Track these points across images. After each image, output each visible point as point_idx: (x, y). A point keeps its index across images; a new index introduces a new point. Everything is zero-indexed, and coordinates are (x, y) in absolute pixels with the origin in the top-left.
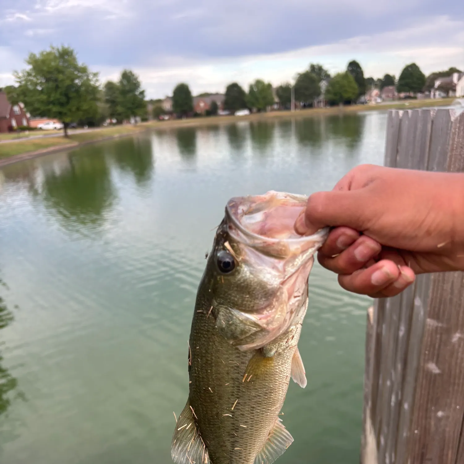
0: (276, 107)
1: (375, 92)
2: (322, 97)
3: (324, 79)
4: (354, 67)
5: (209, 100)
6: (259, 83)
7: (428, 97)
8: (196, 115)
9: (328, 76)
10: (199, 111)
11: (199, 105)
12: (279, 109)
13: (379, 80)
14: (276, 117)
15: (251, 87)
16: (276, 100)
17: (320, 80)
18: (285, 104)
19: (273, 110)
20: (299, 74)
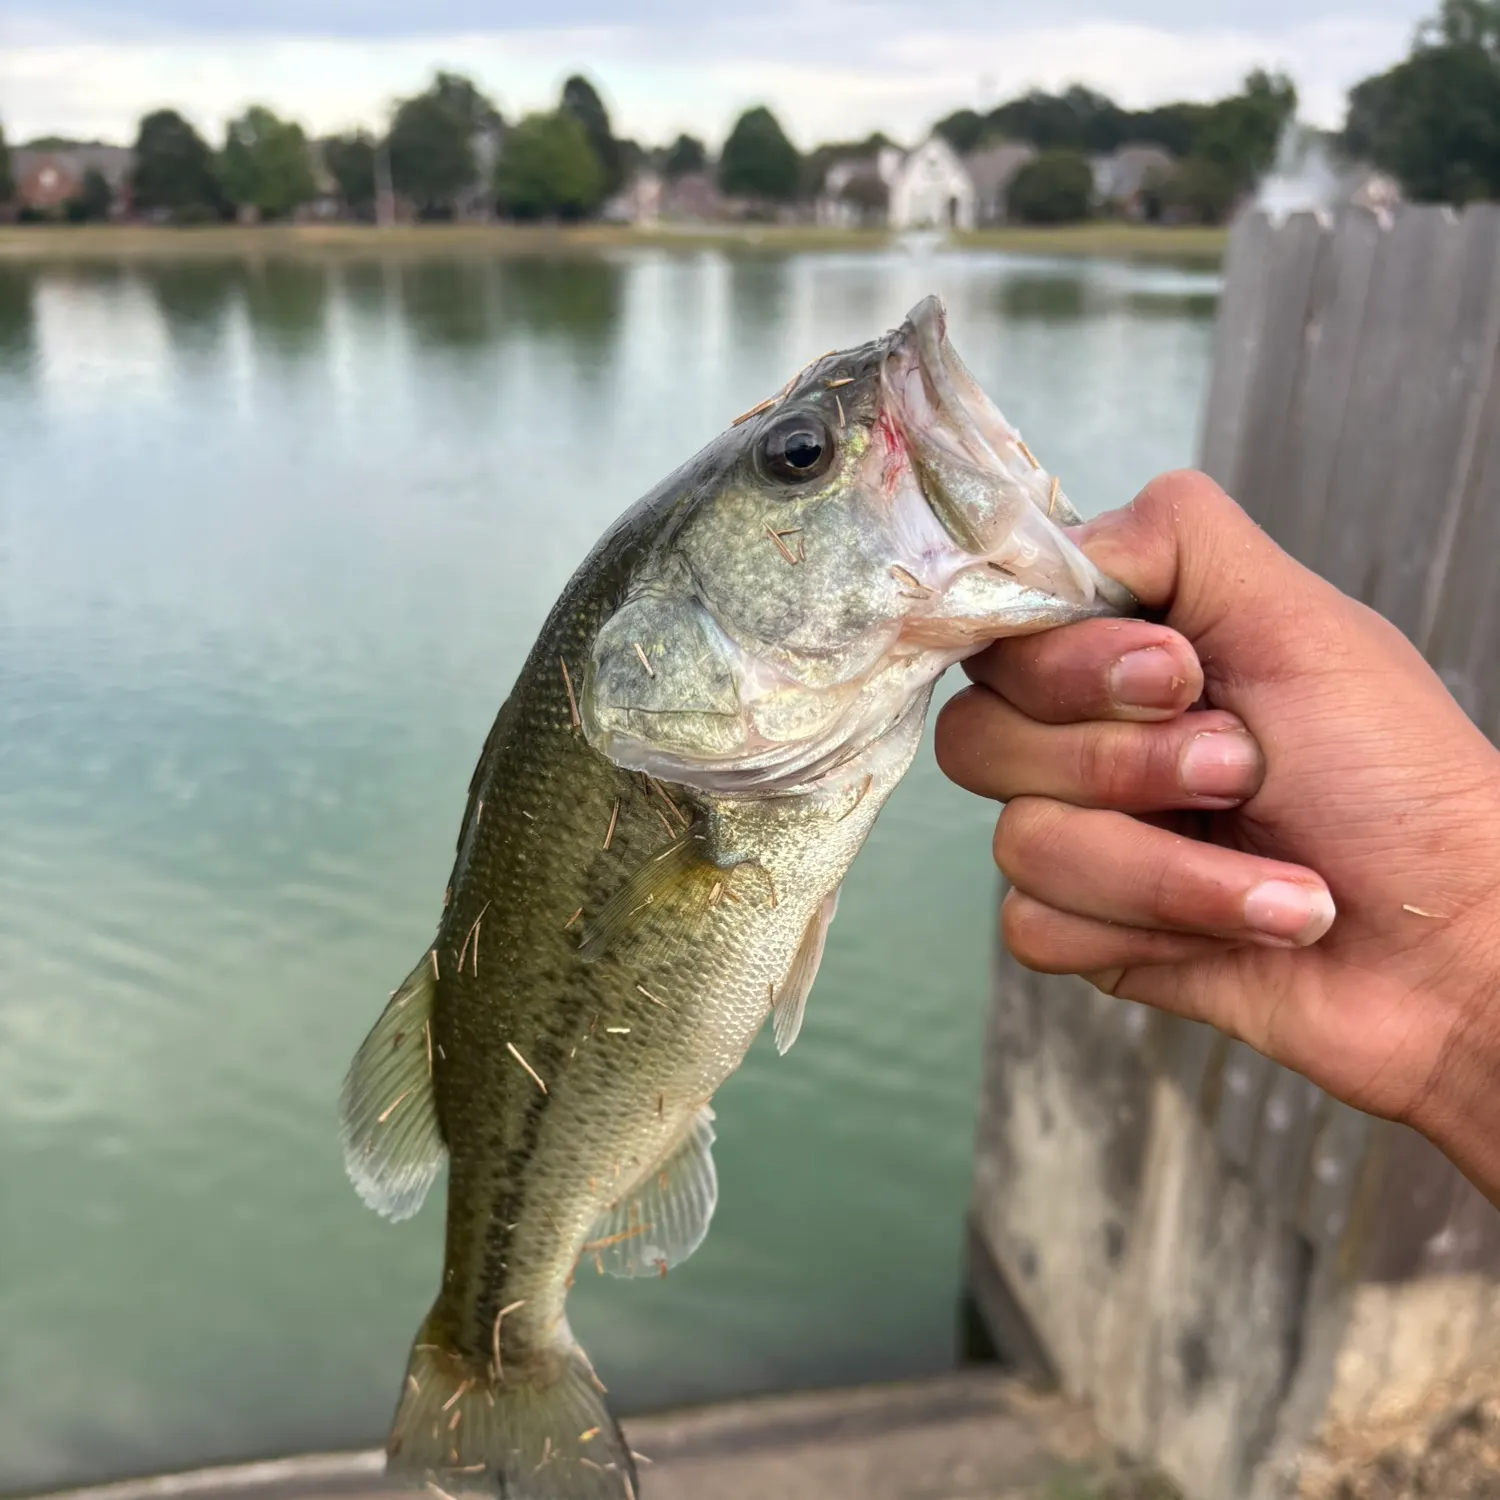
0: (325, 207)
1: (649, 188)
2: (484, 187)
3: (482, 129)
4: (580, 94)
5: (74, 165)
6: (258, 117)
7: (811, 219)
8: (29, 217)
9: (494, 119)
10: (39, 202)
11: (34, 181)
12: (337, 219)
13: (658, 151)
14: (331, 246)
15: (233, 129)
16: (326, 183)
17: (472, 129)
18: (357, 202)
19: (315, 219)
20: (397, 101)
